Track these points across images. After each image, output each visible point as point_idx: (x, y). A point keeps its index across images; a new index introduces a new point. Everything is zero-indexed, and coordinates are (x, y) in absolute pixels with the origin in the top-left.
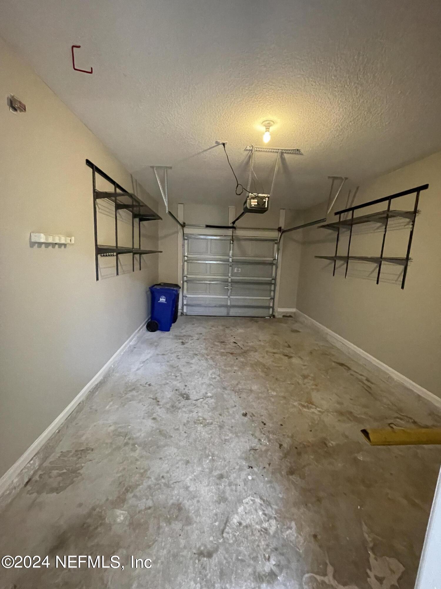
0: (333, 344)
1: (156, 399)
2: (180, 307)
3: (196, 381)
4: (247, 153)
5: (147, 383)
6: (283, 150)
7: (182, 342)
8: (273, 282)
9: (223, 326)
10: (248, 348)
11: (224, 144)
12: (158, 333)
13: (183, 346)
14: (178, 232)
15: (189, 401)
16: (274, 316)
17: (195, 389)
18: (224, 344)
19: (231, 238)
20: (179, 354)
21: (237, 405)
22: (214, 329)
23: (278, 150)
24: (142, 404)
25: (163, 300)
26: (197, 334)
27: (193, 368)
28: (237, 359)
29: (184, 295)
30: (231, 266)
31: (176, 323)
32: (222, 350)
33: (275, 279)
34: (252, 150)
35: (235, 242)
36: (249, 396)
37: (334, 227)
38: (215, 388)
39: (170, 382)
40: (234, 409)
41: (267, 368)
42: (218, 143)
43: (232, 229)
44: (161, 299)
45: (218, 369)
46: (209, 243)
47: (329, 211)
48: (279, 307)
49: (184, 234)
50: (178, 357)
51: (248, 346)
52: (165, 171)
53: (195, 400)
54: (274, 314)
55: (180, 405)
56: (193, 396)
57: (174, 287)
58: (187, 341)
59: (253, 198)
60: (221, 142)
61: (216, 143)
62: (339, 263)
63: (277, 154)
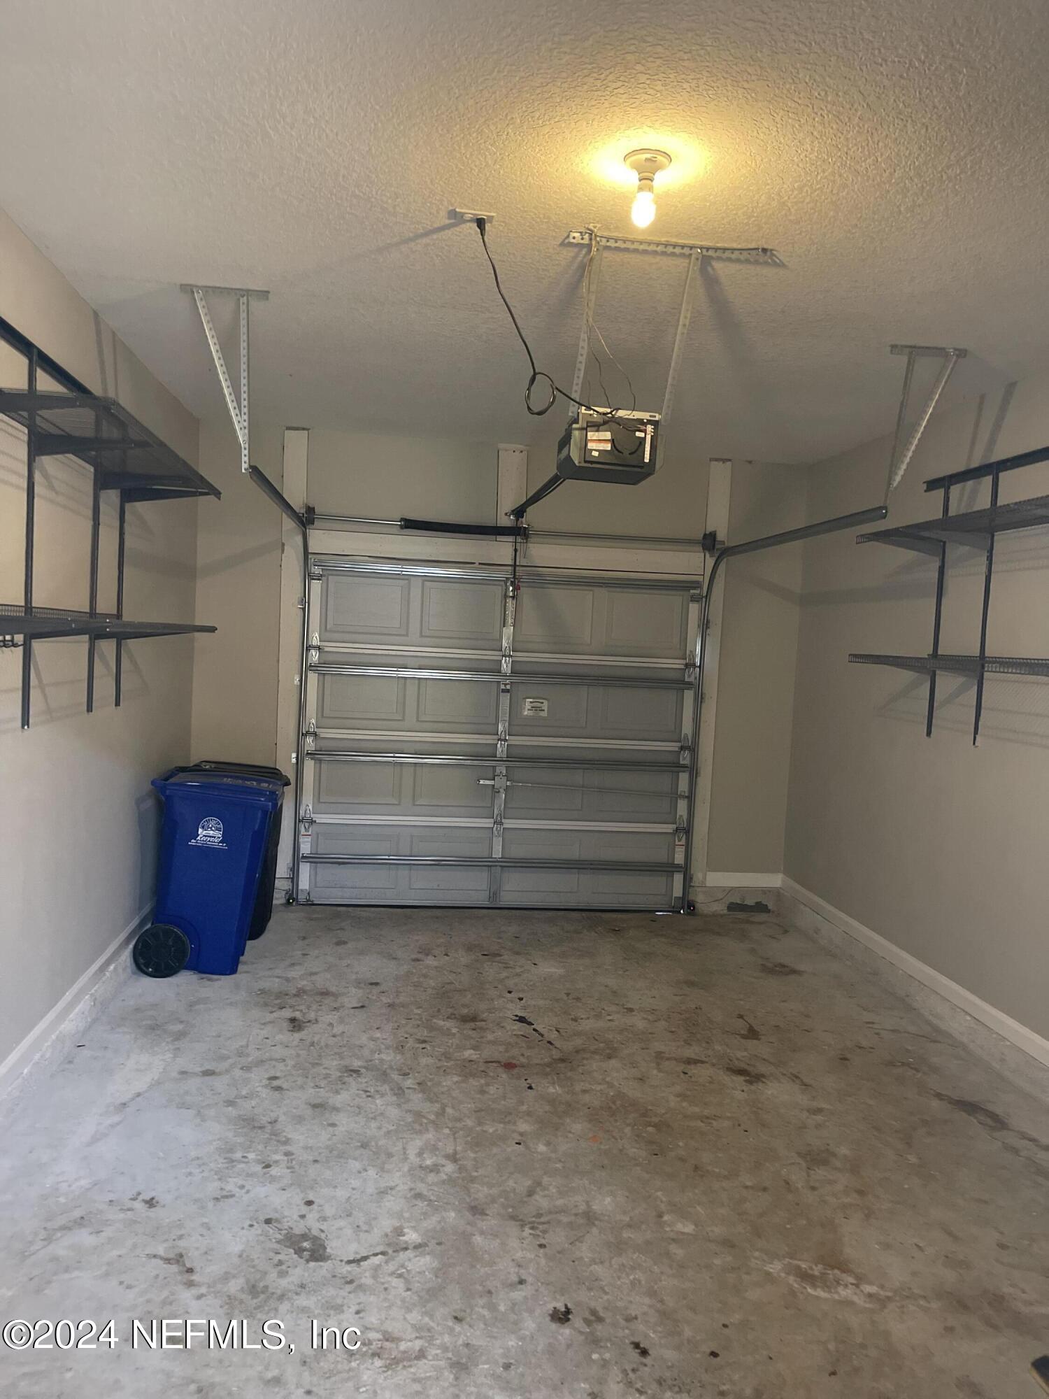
0: (935, 1021)
1: (179, 1259)
2: (282, 869)
3: (355, 1183)
4: (572, 254)
5: (139, 1194)
6: (708, 249)
7: (293, 1020)
8: (685, 758)
9: (470, 948)
10: (578, 1042)
11: (481, 223)
12: (185, 980)
13: (297, 1036)
14: (283, 545)
15: (327, 1265)
16: (691, 907)
17: (349, 1215)
18: (472, 1025)
19: (506, 573)
20: (279, 1070)
21: (530, 1279)
22: (430, 961)
23: (691, 248)
24: (121, 1283)
25: (210, 834)
26: (358, 983)
27: (341, 1129)
28: (530, 1088)
29: (302, 813)
30: (508, 691)
31: (262, 938)
32: (469, 1054)
33: (693, 748)
34: (589, 246)
35: (525, 593)
36: (580, 1239)
37: (923, 539)
38: (436, 1209)
39: (242, 1187)
40: (517, 1295)
41: (655, 1126)
42: (456, 218)
43: (511, 539)
44: (200, 830)
45: (447, 1131)
46: (416, 592)
47: (898, 479)
48: (713, 866)
49: (306, 553)
50: (275, 1083)
51: (578, 1034)
52: (243, 308)
53: (349, 1262)
54: (691, 897)
55: (284, 1283)
56: (342, 1244)
57: (259, 781)
58: (312, 1015)
59: (597, 427)
60: (470, 212)
61: (449, 218)
62: (947, 683)
63: (683, 263)
